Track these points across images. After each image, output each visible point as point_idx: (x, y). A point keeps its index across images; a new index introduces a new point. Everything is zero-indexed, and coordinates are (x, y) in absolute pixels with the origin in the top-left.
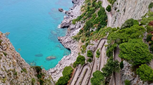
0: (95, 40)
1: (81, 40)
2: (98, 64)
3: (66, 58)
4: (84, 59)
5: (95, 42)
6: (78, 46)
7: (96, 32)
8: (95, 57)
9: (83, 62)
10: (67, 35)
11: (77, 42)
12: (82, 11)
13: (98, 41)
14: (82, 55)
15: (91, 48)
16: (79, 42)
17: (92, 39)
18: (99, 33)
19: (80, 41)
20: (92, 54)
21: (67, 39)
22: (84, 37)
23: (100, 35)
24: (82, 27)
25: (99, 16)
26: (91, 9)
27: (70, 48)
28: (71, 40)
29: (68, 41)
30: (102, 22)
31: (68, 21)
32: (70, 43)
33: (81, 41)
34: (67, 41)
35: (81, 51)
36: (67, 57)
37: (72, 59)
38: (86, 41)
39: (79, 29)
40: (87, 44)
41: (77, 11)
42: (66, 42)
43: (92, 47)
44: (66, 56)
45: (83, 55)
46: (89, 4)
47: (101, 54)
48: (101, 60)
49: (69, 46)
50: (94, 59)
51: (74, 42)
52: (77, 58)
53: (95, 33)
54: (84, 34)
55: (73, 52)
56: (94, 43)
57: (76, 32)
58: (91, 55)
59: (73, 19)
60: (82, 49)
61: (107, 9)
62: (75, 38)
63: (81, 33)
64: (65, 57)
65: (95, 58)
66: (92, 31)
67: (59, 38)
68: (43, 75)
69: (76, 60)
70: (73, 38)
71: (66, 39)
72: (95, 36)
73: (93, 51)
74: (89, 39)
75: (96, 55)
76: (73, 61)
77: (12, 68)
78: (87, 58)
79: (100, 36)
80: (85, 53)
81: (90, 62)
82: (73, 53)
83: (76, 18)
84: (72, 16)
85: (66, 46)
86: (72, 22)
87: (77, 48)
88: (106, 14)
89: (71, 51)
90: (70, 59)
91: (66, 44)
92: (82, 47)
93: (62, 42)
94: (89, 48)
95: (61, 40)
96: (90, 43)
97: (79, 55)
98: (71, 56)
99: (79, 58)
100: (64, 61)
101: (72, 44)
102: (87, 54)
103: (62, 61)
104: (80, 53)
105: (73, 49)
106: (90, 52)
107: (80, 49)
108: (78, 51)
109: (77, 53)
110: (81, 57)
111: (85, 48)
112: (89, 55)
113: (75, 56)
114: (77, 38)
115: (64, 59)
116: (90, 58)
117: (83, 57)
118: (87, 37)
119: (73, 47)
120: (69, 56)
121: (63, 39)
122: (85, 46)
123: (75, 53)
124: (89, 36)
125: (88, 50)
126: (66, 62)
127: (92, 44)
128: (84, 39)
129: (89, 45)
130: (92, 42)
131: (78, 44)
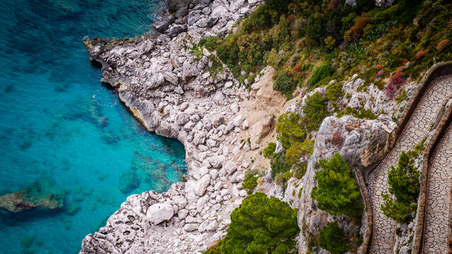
0: (387, 80)
1: (268, 73)
3: (149, 216)
4: (287, 227)
5: (379, 95)
6: (245, 124)
7: (398, 13)
8: (380, 214)
9: (281, 247)
10: (162, 30)
11: (242, 91)
13: (411, 87)
14: (272, 191)
15: (348, 138)
16: (254, 86)
17: (363, 68)
18: (416, 22)
19: (265, 80)
20: (352, 186)
21: (162, 59)
22: (295, 54)
23: (423, 41)
27: (182, 135)
28: (194, 69)
29: (171, 76)
32: (179, 89)
33: (272, 84)
34: (161, 77)
35: (266, 164)
36: (154, 208)
37: (190, 219)
38: (314, 84)
40: (318, 109)
42: (149, 84)
43: (355, 133)
44: (144, 196)
45: (279, 196)
47: (427, 193)
48: (423, 241)
49: (174, 113)
50: (365, 230)
51: (216, 86)
52: (234, 217)
53: (387, 18)
54: (298, 22)
55: (204, 170)
56: (372, 99)
57: (233, 7)
58: (342, 199)
60: (273, 147)
62: (225, 58)
63: (278, 20)
64: (134, 202)
65: (378, 224)
67: (97, 49)
70: (207, 53)
72: (389, 48)
73: (365, 163)
74: (340, 70)
75: (386, 197)
76: (198, 238)
78: (310, 221)
79: (425, 46)
80: (301, 174)
82: (206, 179)
85: (148, 115)
89: (187, 156)
90: (176, 225)
91: (149, 103)
92: (275, 129)
93: (120, 81)
94: (331, 137)
95: (111, 66)
96: (345, 101)
97: (250, 193)
98: (184, 201)
99: (252, 218)
100: (130, 237)
101: (197, 101)
102: (314, 189)
103: (110, 231)
104: (257, 178)
105: (203, 142)
106: (338, 170)
107: (262, 149)
108: (245, 164)
109: (232, 178)
110: (267, 208)
111: (301, 139)
112: (328, 199)
113: (214, 201)
114: (241, 56)
115: (129, 217)
116: (335, 218)
117: (281, 210)
118: (318, 51)
119: (209, 125)
120: (168, 199)
121: (127, 61)
122: (300, 122)
123: (218, 176)
124: (341, 47)
125: (327, 155)
126: (145, 245)
127: (355, 112)
128: (299, 64)
129: (335, 114)
130: (360, 93)
131: (242, 104)
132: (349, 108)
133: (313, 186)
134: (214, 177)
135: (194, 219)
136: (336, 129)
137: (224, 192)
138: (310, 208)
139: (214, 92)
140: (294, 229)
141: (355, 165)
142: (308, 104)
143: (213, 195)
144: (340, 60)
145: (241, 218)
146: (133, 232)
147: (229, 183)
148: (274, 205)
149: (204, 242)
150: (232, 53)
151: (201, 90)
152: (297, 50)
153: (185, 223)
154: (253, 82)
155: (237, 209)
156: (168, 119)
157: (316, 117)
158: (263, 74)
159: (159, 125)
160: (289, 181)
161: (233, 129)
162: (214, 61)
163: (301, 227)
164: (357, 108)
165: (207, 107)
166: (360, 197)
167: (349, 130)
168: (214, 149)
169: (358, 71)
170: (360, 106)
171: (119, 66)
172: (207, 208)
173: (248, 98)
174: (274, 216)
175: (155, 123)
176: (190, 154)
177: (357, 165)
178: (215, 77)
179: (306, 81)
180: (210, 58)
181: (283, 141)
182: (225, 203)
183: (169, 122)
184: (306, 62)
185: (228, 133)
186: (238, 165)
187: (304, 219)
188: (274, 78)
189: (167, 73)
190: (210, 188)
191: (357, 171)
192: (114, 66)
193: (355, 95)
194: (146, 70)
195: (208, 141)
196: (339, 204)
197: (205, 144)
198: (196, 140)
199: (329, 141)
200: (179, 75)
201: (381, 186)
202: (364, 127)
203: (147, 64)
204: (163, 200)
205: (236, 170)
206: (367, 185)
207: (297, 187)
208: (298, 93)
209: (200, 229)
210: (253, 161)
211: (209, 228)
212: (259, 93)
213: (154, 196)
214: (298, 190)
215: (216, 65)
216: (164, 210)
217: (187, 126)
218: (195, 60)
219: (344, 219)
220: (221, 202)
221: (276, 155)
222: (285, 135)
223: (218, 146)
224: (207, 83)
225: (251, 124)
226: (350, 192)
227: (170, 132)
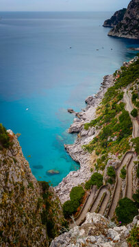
0: (116, 154)
1: (94, 151)
2: (123, 189)
3: (74, 175)
4: (101, 178)
5: (114, 156)
7: (116, 142)
8: (119, 177)
9: (100, 182)
10: (76, 144)
11: (90, 154)
12: (97, 114)
16: (92, 153)
18: (120, 144)
19: (94, 152)
20: (114, 172)
21: (77, 148)
22: (99, 148)
23: (121, 147)
24: (97, 134)
25: (121, 122)
26: (109, 112)
27: (79, 161)
28: (82, 150)
29: (78, 151)
30: (125, 129)
31: (79, 125)
34: (76, 151)
38: (103, 153)
39: (93, 137)
40: (104, 158)
41: (91, 114)
42: (74, 152)
44: (73, 172)
46: (107, 106)
47: (128, 174)
48: (127, 182)
49: (78, 157)
50: (116, 180)
51: (85, 153)
52: (92, 176)
54: (99, 143)
55: (83, 167)
57: (88, 140)
59: (85, 123)
60: (95, 164)
61: (131, 114)
62: (87, 148)
63: (96, 142)
64: (71, 173)
65: (119, 179)
66: (111, 140)
67: (66, 146)
68: (50, 195)
70: (84, 147)
71: (75, 149)
72: (115, 148)
73: (116, 168)
74: (107, 151)
77: (20, 180)
78: (106, 178)
81: (111, 184)
82: (83, 169)
83: (89, 122)
84: (84, 119)
85: (74, 158)
86: (83, 127)
87: (89, 162)
88: (130, 119)
89: (80, 165)
90: (78, 177)
91: (74, 156)
92: (96, 161)
95: (68, 149)
96: (108, 157)
98: (80, 173)
99: (95, 177)
101: (82, 156)
104: (93, 169)
116: (110, 177)
118: (103, 148)
119: (84, 160)
122: (100, 160)
124: (107, 147)
131: (90, 156)
134: (85, 169)
136: (111, 162)
138: (106, 175)
142: (102, 157)
147: (88, 170)
149: (86, 181)
151: (83, 154)
153: (80, 177)
163: (104, 179)
165: (84, 157)
169: (110, 152)
171: (70, 149)
174: (99, 176)
179: (101, 153)
183: (77, 159)
184: (101, 150)
187: (104, 177)
193: (110, 156)
196: (111, 175)
198: (82, 162)
199: (109, 164)
201: (119, 173)
205: (89, 168)
208: (100, 155)
210: (92, 166)
212: (93, 155)
213: (75, 172)
215: (85, 150)
216: (76, 174)
218: (82, 148)
222: (98, 162)
223: (86, 164)
225: (91, 160)
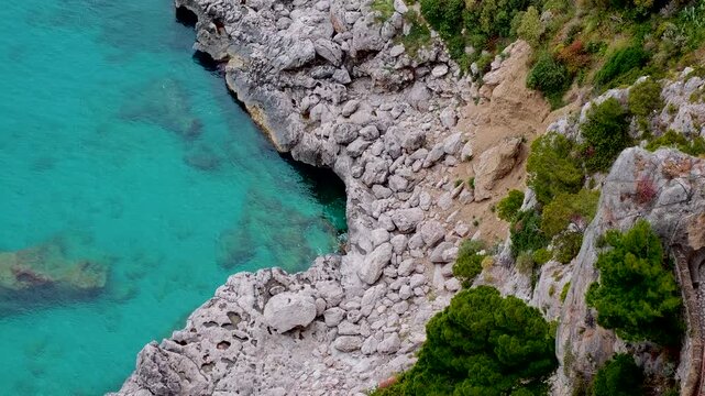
3: (268, 316)
4: (535, 356)
6: (467, 150)
11: (464, 86)
14: (511, 285)
15: (666, 191)
16: (489, 77)
19: (512, 65)
20: (666, 286)
21: (313, 14)
27: (342, 164)
28: (373, 38)
29: (329, 48)
32: (342, 74)
33: (525, 76)
34: (308, 50)
35: (504, 232)
36: (279, 301)
37: (347, 327)
38: (608, 80)
40: (611, 134)
42: (286, 60)
43: (680, 183)
44: (262, 276)
45: (522, 295)
49: (331, 122)
50: (685, 374)
51: (416, 73)
52: (434, 330)
55: (379, 234)
58: (646, 310)
60: (517, 199)
62: (436, 19)
64: (242, 287)
69: (404, 362)
70: (402, 7)
73: (695, 242)
74: (659, 57)
76: (360, 365)
78: (581, 348)
82: (382, 252)
85: (281, 121)
89: (349, 206)
90: (320, 337)
91: (283, 98)
92: (525, 164)
93: (229, 52)
94: (633, 188)
95: (216, 22)
96: (665, 118)
97: (466, 285)
98: (339, 292)
99: (467, 333)
100: (230, 353)
101: (376, 100)
102: (594, 286)
103: (192, 340)
104: (482, 258)
105: (382, 179)
106: (642, 253)
107: (496, 200)
108: (462, 228)
109: (434, 254)
110: (498, 317)
111: (574, 187)
112: (619, 309)
113: (395, 296)
114: (467, 17)
115: (230, 314)
116: (628, 346)
117: (524, 322)
118: (618, 16)
119: (395, 147)
120: (307, 286)
121: (246, 12)
122: (573, 153)
123: (406, 248)
124: (664, 11)
125: (622, 223)
126: (258, 370)
127: (682, 142)
128: (581, 39)
129: (644, 142)
130: (695, 106)
131: (463, 112)
132: (672, 134)
133: (590, 281)
134: (399, 249)
135: (355, 329)
136: (644, 173)
137: (416, 279)
138: (582, 323)
139: (410, 83)
140: (548, 362)
141: (677, 246)
142: (593, 121)
143: (394, 285)
144: (660, 38)
145: (447, 332)
146: (235, 344)
147: (428, 262)
148: (512, 311)
149: (371, 373)
150: (450, 9)
151: (386, 80)
152: (579, 12)
153: (338, 335)
154: (487, 69)
155: (439, 315)
156: (318, 131)
157: (606, 147)
158: (509, 55)
159: (298, 142)
160: (544, 268)
161: (443, 158)
162: (415, 24)
163: (561, 357)
164: (688, 134)
165: (395, 113)
166: (680, 309)
167: (670, 177)
168: (402, 195)
169: (694, 62)
170: (693, 130)
171: (231, 22)
172: (381, 309)
173: (476, 100)
174: (511, 333)
175: (292, 137)
176: (355, 201)
177: (680, 246)
178: (414, 55)
179: (592, 74)
180: (409, 17)
181: (537, 190)
182: (416, 300)
183: (319, 137)
184: (595, 38)
185: (433, 165)
186: (448, 229)
187: (568, 343)
188: (530, 64)
189: (321, 41)
190: (390, 271)
191: (678, 259)
192: (219, 22)
193: (685, 109)
194: (282, 33)
195: (392, 179)
196: (640, 320)
197: (385, 184)
198: (368, 176)
199: (629, 195)
200: (344, 46)
202: (698, 172)
203: (283, 21)
204: (298, 286)
205: (443, 239)
206: (696, 286)
207: (559, 279)
208: (574, 97)
209: (366, 348)
210: (476, 224)
211: (382, 346)
212: (497, 92)
213: (281, 278)
214: (561, 285)
215: (417, 31)
216: (298, 305)
217: (353, 147)
218: (377, 19)
219: (647, 349)
220: (410, 299)
221: (522, 215)
222: (544, 178)
223: (411, 191)
224: (397, 66)
225: (478, 150)
226: (662, 297)
227: (319, 156)
